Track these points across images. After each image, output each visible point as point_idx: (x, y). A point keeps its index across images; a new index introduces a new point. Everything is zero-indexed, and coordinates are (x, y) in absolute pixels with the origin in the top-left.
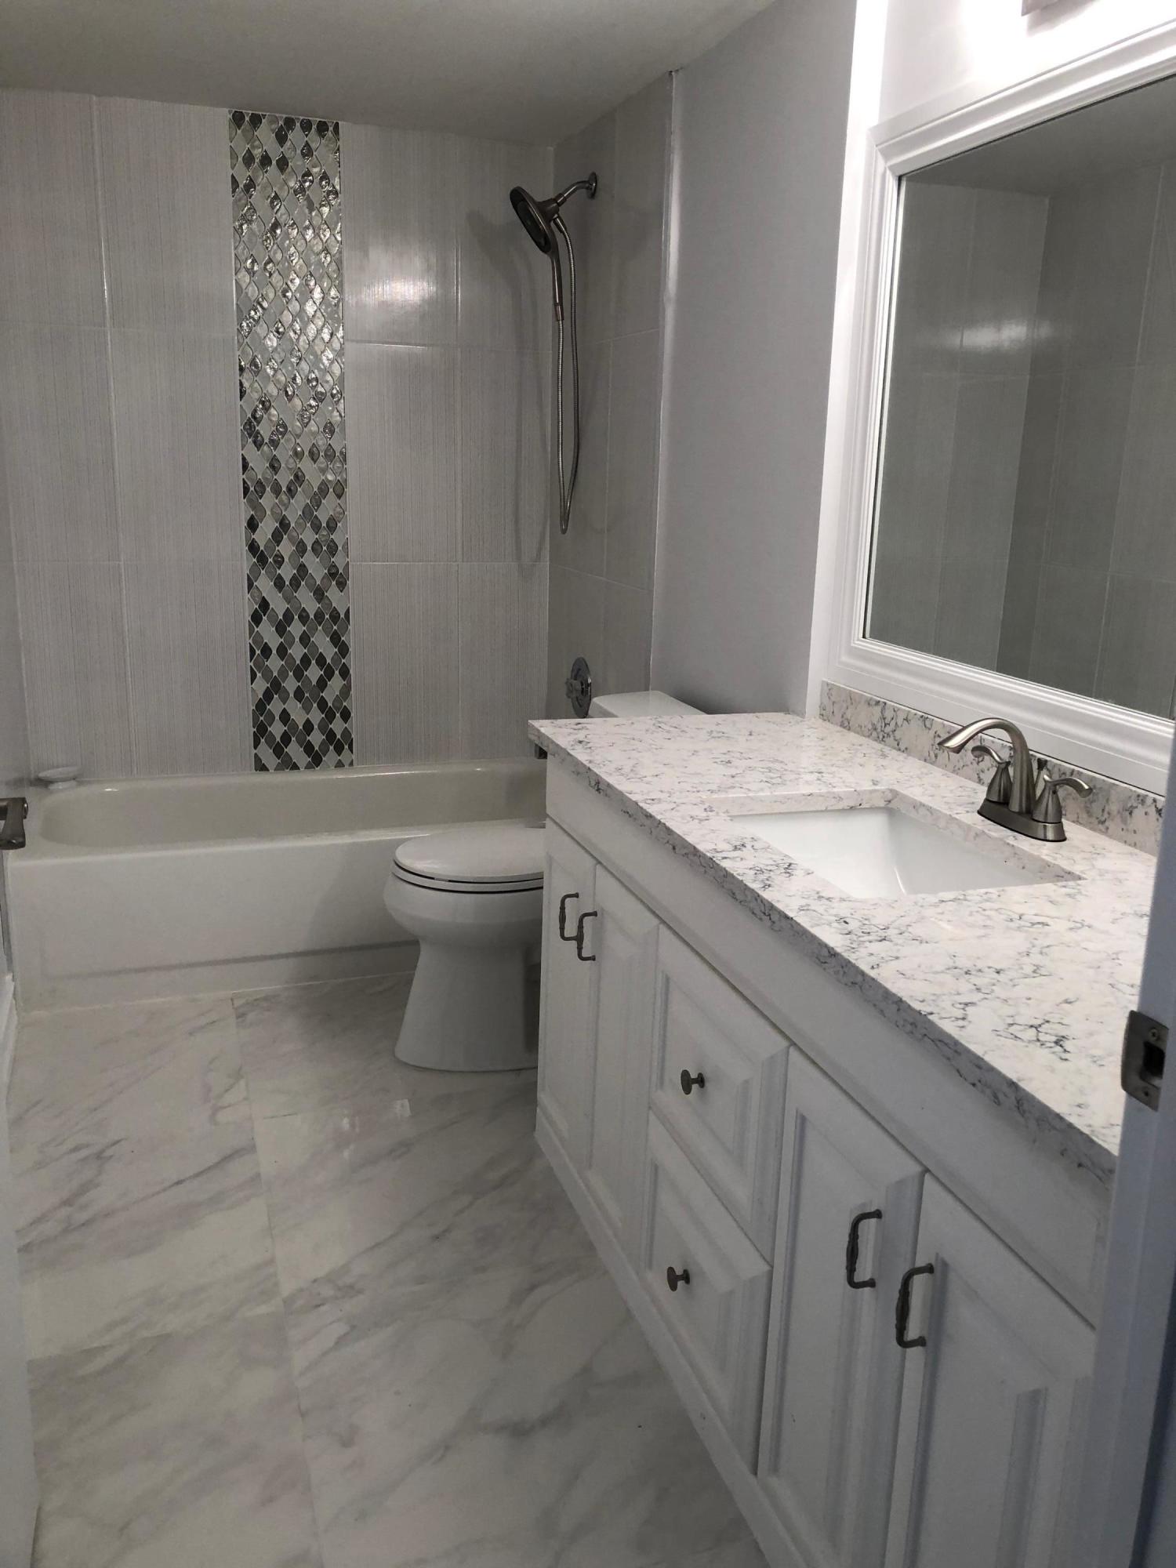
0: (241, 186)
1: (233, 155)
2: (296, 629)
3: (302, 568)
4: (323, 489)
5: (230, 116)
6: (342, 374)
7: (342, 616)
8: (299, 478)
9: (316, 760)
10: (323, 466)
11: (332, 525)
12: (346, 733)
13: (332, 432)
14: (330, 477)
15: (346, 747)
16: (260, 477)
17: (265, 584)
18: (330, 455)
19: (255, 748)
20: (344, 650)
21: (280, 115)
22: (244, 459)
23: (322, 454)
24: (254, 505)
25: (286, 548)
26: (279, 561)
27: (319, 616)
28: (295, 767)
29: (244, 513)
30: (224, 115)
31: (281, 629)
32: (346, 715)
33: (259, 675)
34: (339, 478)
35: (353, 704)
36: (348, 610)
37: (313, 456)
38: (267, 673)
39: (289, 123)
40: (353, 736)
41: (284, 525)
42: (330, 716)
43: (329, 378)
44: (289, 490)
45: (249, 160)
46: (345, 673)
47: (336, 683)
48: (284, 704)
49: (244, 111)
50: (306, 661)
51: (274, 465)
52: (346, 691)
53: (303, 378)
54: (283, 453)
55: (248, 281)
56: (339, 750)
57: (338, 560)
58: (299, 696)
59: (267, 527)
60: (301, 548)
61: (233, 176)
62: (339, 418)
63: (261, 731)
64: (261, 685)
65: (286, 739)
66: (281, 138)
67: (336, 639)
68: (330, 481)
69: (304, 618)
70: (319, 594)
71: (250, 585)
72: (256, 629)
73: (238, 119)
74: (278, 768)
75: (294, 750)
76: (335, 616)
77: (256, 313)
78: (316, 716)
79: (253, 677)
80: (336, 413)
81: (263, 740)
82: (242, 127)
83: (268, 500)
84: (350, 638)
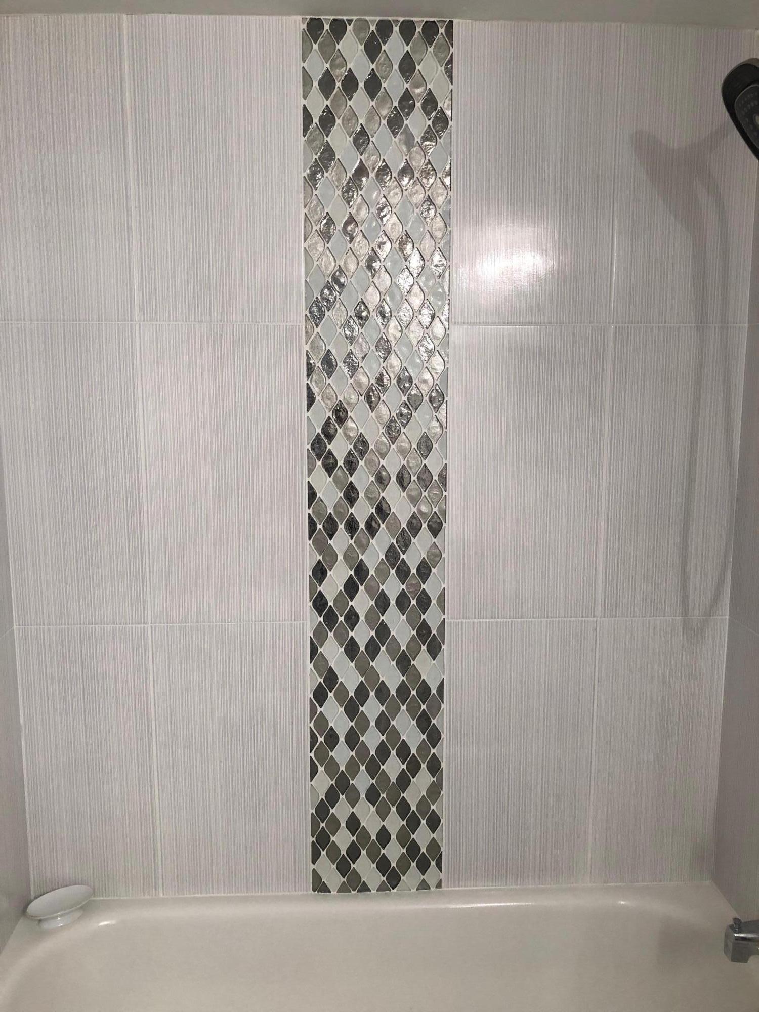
0: (316, 120)
1: (307, 78)
2: (372, 708)
3: (383, 631)
4: (414, 526)
5: (305, 26)
6: (446, 370)
7: (434, 691)
8: (382, 511)
9: (392, 878)
10: (414, 493)
11: (424, 571)
12: (434, 846)
13: (429, 449)
14: (424, 509)
15: (433, 863)
16: (330, 510)
17: (333, 651)
18: (425, 477)
19: (314, 862)
20: (434, 737)
21: (372, 18)
22: (310, 487)
23: (414, 478)
24: (321, 546)
25: (362, 603)
26: (352, 618)
27: (403, 690)
28: (365, 888)
29: (309, 557)
30: (297, 24)
31: (352, 710)
32: (434, 823)
33: (321, 769)
34: (435, 509)
35: (443, 807)
36: (442, 682)
37: (402, 480)
38: (331, 767)
39: (385, 29)
40: (442, 849)
41: (361, 570)
42: (413, 824)
43: (427, 376)
44: (369, 525)
45: (327, 84)
46: (435, 767)
47: (422, 780)
48: (353, 808)
49: (322, 17)
50: (383, 752)
51: (351, 495)
52: (435, 791)
53: (392, 377)
54: (362, 479)
55: (321, 249)
56: (423, 867)
57: (431, 617)
58: (372, 796)
59: (338, 576)
60: (382, 603)
61: (305, 107)
62: (438, 430)
63: (321, 841)
64: (323, 782)
65: (353, 852)
66: (372, 50)
67: (424, 722)
68: (425, 513)
69: (382, 693)
70: (404, 663)
71: (314, 651)
72: (319, 710)
73: (314, 28)
74: (343, 889)
75: (365, 867)
76: (424, 691)
77: (331, 293)
78: (394, 823)
79: (314, 772)
80: (434, 423)
81: (323, 853)
82: (320, 40)
83: (341, 541)
84: (443, 721)
